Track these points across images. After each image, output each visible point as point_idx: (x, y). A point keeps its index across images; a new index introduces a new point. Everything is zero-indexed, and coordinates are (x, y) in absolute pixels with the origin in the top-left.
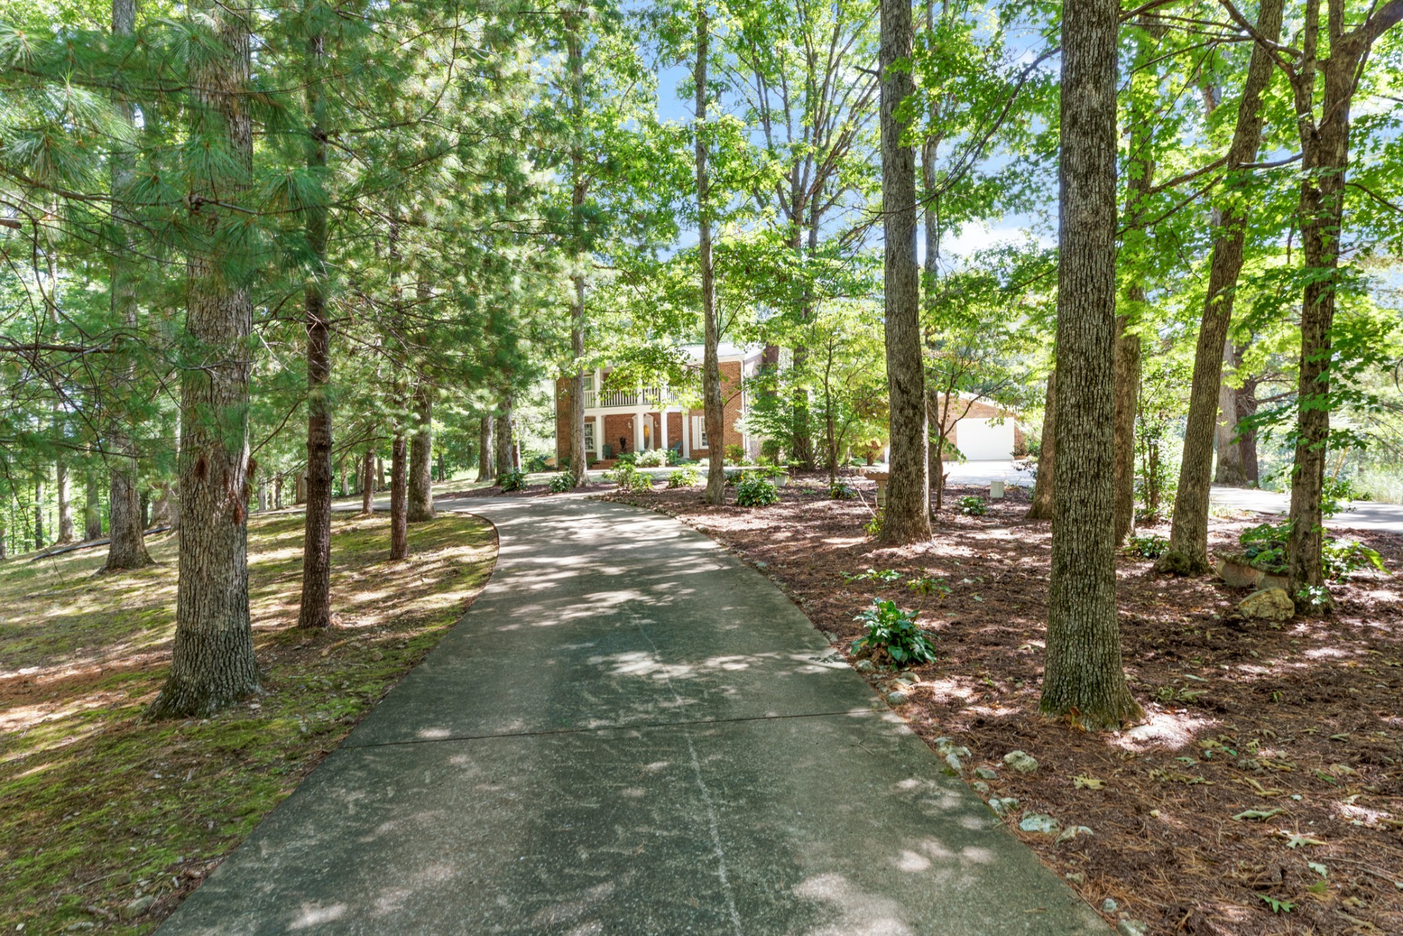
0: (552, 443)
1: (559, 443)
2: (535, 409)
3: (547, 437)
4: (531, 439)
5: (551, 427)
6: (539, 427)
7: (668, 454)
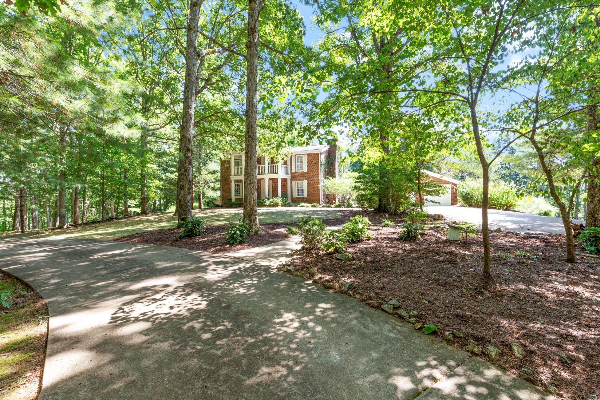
0: (219, 193)
1: (222, 193)
2: (210, 176)
3: (216, 190)
4: (208, 191)
5: (218, 185)
6: (212, 185)
7: (283, 200)
